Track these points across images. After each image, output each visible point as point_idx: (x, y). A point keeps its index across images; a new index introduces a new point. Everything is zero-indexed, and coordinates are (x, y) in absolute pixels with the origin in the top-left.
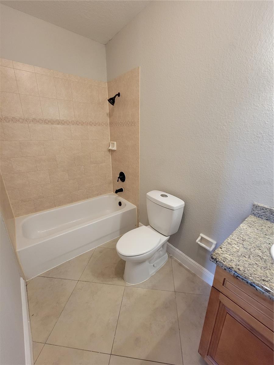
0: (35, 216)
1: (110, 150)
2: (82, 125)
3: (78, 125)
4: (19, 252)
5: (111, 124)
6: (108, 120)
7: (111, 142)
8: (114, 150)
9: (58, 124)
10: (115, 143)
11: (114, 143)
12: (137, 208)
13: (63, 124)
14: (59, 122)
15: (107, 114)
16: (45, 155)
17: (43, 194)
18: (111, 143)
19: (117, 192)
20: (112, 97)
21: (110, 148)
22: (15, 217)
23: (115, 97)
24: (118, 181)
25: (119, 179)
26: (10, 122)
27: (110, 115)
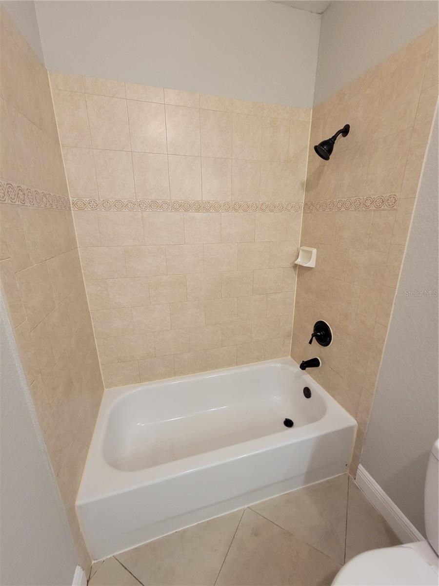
0: (134, 391)
1: (296, 266)
2: (245, 211)
3: (236, 210)
4: (81, 507)
5: (309, 206)
6: (301, 198)
7: (301, 248)
8: (309, 269)
9: (198, 210)
10: (314, 251)
11: (311, 252)
12: (359, 427)
13: (207, 210)
14: (199, 207)
15: (302, 185)
16: (167, 275)
17: (155, 349)
18: (302, 250)
19: (304, 366)
20: (326, 139)
21: (299, 261)
22: (106, 388)
23: (335, 138)
24: (310, 342)
25: (314, 338)
26: (112, 210)
27: (309, 186)
